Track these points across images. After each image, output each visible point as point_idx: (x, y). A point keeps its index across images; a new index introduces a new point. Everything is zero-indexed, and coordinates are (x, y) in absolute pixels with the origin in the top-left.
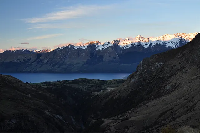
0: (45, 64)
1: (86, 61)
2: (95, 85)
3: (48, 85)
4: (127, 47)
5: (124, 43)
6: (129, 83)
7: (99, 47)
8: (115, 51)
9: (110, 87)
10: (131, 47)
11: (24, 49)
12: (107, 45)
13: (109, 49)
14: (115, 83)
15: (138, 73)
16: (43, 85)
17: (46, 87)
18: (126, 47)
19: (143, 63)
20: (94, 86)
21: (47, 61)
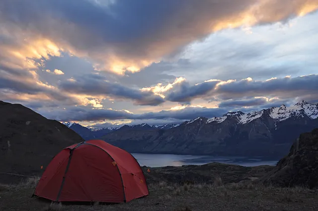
0: (168, 143)
1: (223, 139)
2: (233, 172)
3: (169, 171)
4: (284, 119)
5: (279, 114)
6: (279, 171)
7: (242, 120)
8: (265, 125)
9: (254, 177)
10: (289, 118)
11: (143, 124)
12: (254, 116)
13: (256, 121)
14: (262, 171)
15: (292, 156)
16: (163, 170)
17: (166, 173)
18: (282, 118)
19: (300, 140)
20: (232, 175)
21: (171, 138)
